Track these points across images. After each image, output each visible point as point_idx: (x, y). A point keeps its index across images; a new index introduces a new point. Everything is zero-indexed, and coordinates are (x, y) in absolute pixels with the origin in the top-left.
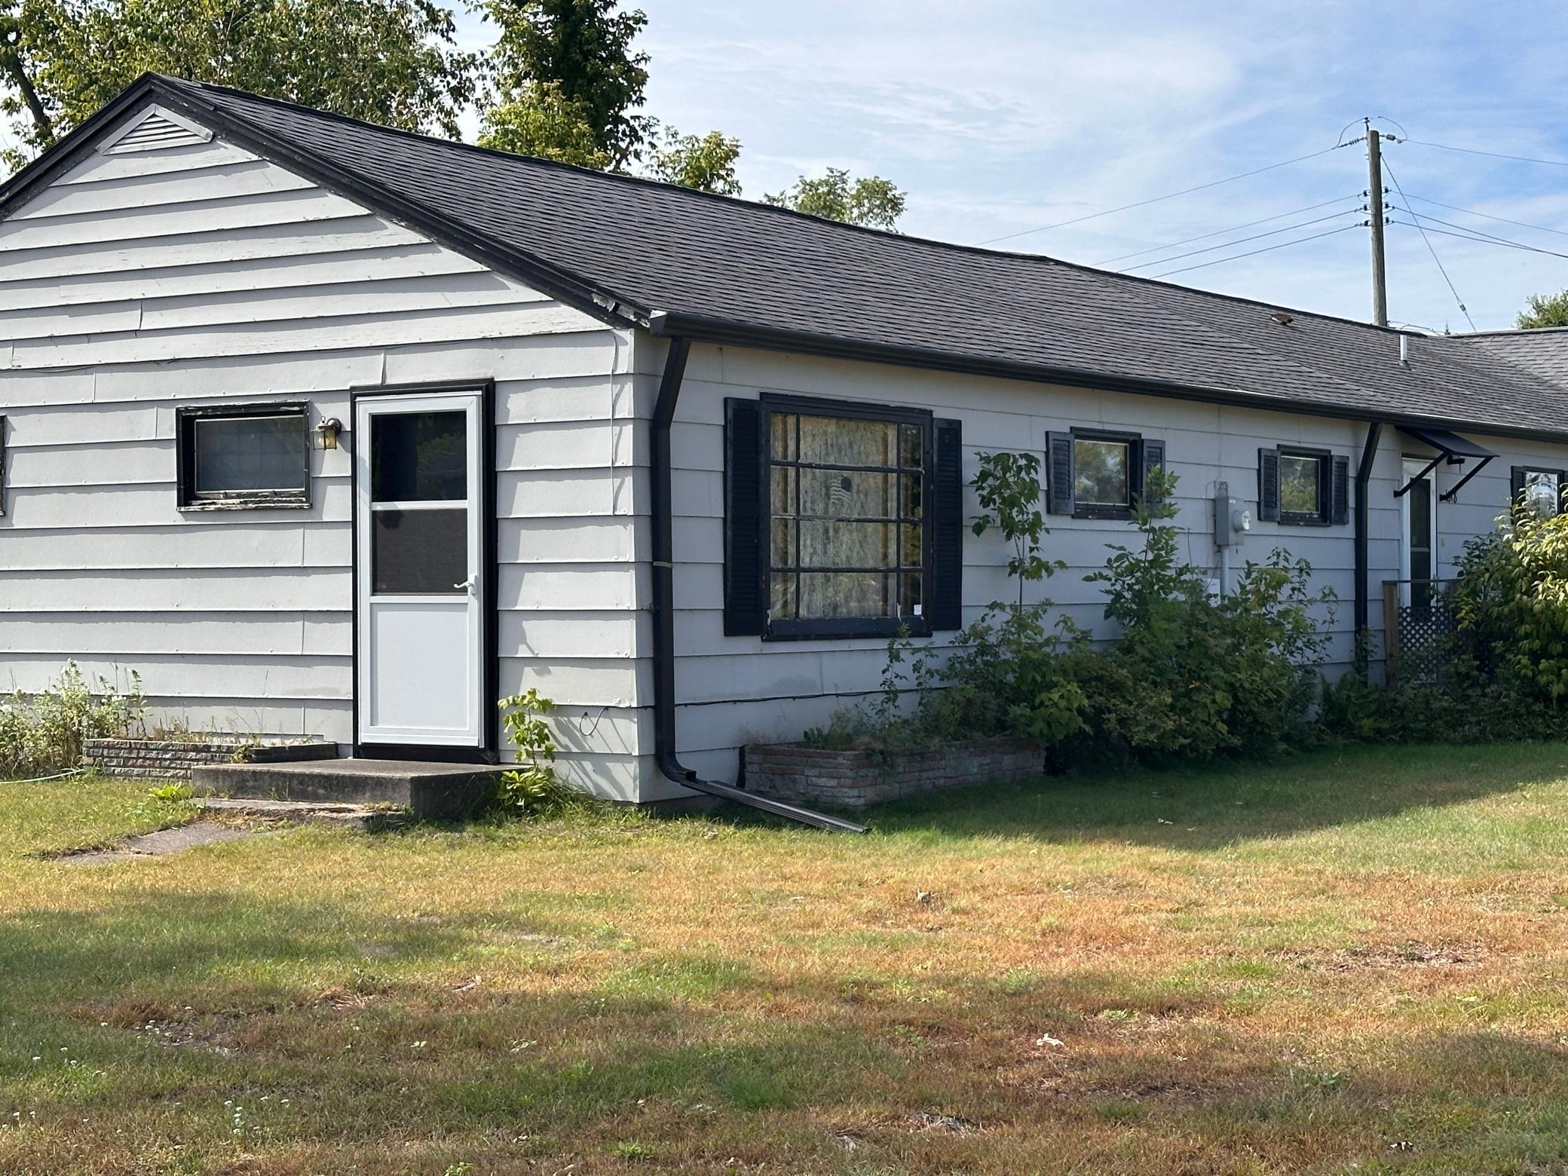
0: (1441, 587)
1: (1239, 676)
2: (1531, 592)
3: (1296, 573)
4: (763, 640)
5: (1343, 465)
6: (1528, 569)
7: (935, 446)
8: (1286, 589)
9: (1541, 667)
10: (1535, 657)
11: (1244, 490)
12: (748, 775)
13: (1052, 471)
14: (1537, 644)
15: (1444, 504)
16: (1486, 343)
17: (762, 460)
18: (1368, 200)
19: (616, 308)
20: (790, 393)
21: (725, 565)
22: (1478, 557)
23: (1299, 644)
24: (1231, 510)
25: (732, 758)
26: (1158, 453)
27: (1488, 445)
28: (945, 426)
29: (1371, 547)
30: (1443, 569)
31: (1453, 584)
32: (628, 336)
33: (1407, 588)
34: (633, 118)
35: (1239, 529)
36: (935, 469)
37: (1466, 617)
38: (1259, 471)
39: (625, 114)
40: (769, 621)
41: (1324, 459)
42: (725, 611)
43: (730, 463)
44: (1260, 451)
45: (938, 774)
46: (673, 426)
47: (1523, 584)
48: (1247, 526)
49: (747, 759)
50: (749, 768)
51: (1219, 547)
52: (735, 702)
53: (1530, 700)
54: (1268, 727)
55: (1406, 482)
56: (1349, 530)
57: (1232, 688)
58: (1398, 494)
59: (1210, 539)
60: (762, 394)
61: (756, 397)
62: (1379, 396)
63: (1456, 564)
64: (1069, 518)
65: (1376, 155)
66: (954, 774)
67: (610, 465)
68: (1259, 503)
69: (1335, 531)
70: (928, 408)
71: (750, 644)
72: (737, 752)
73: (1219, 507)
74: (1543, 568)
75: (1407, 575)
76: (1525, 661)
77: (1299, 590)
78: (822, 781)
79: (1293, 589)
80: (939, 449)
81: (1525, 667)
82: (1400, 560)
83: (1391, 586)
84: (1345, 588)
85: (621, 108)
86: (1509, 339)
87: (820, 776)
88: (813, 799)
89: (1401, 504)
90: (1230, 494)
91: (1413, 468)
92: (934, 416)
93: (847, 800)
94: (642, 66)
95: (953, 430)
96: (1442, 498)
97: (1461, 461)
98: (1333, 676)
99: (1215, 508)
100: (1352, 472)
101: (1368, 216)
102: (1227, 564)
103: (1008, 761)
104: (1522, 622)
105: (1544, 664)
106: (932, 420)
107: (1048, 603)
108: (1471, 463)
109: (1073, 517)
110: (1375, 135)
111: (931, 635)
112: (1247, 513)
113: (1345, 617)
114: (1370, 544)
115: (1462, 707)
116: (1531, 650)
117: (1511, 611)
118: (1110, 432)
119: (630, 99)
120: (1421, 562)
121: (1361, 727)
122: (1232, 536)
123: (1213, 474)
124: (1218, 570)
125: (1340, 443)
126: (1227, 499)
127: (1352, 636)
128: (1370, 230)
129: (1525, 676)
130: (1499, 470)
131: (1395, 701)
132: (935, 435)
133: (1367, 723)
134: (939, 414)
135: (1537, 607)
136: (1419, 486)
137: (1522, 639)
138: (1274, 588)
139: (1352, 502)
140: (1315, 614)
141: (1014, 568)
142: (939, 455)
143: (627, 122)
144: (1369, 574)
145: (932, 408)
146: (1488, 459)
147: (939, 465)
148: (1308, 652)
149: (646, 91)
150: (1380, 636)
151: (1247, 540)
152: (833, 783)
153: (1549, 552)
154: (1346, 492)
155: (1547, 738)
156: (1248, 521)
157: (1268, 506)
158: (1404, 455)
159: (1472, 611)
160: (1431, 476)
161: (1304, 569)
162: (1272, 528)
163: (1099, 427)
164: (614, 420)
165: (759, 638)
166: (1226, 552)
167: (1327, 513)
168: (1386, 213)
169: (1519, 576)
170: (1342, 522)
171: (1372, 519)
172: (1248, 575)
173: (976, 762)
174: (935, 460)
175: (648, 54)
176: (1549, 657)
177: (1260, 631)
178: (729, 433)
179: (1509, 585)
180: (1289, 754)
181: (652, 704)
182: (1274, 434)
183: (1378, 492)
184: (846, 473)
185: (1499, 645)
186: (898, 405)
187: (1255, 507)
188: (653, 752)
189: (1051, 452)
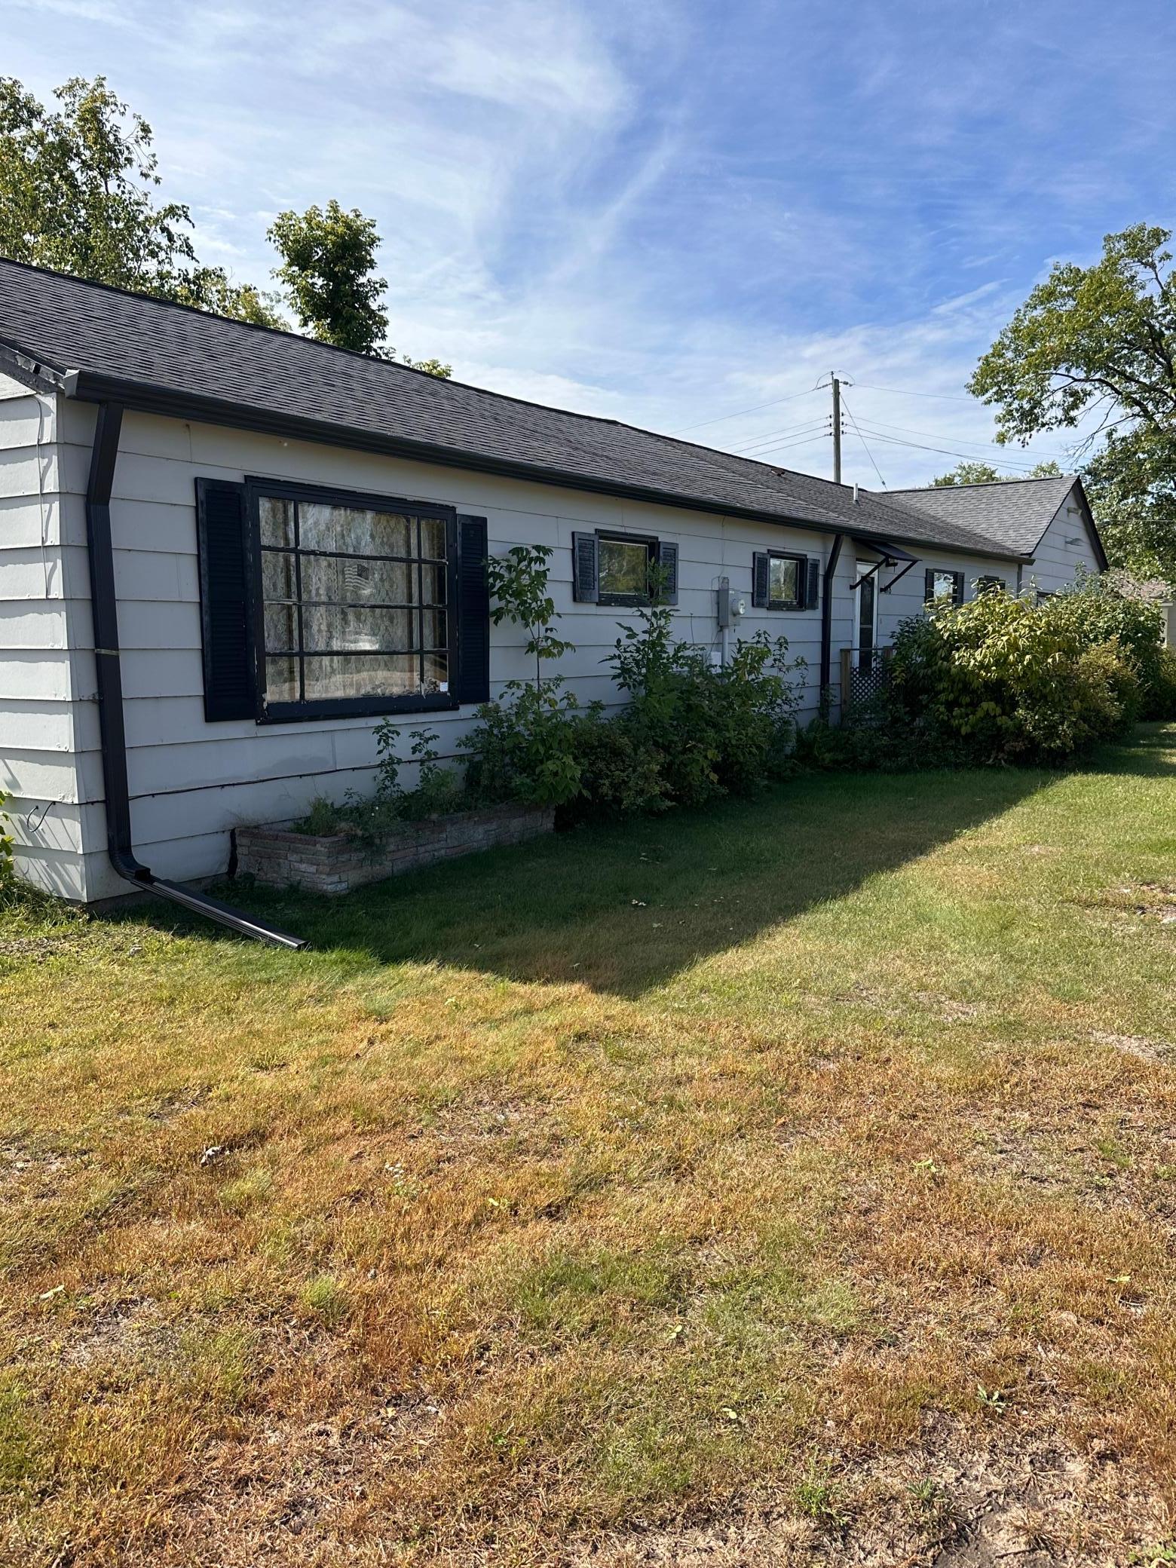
0: (880, 653)
1: (728, 735)
2: (948, 658)
3: (777, 647)
4: (257, 724)
5: (815, 566)
6: (947, 642)
7: (459, 539)
8: (769, 661)
9: (954, 713)
10: (950, 705)
11: (742, 583)
12: (239, 857)
13: (578, 565)
14: (951, 697)
15: (883, 595)
16: (902, 496)
17: (249, 544)
18: (832, 420)
19: (37, 369)
20: (282, 479)
21: (202, 650)
22: (908, 632)
23: (779, 701)
24: (730, 599)
25: (224, 841)
26: (673, 552)
27: (914, 553)
28: (469, 522)
29: (833, 625)
30: (881, 639)
31: (887, 650)
32: (50, 401)
33: (856, 654)
34: (381, 348)
35: (736, 614)
36: (460, 561)
37: (899, 678)
38: (753, 569)
39: (375, 345)
40: (265, 705)
41: (801, 561)
42: (205, 697)
43: (203, 546)
44: (754, 554)
45: (437, 846)
46: (111, 502)
47: (942, 653)
48: (741, 611)
49: (238, 841)
50: (239, 850)
51: (721, 627)
52: (223, 786)
53: (945, 737)
54: (752, 774)
55: (858, 579)
56: (818, 614)
57: (723, 747)
58: (853, 587)
59: (714, 621)
60: (246, 477)
61: (240, 480)
62: (842, 518)
63: (892, 637)
64: (594, 606)
65: (837, 393)
66: (456, 844)
67: (40, 544)
68: (753, 594)
69: (808, 614)
70: (451, 504)
71: (243, 728)
72: (227, 835)
73: (721, 597)
74: (957, 641)
75: (857, 645)
76: (942, 709)
77: (780, 660)
78: (303, 867)
79: (775, 660)
80: (463, 543)
81: (942, 713)
82: (853, 636)
83: (846, 653)
84: (814, 656)
85: (371, 341)
86: (915, 494)
87: (301, 861)
88: (295, 884)
89: (855, 594)
90: (731, 586)
91: (864, 569)
92: (458, 511)
93: (325, 887)
94: (381, 313)
95: (478, 526)
96: (882, 590)
97: (895, 565)
98: (804, 720)
99: (718, 597)
100: (821, 571)
101: (832, 430)
102: (727, 641)
103: (516, 824)
104: (940, 680)
105: (956, 711)
106: (456, 515)
107: (560, 679)
108: (902, 565)
109: (597, 604)
110: (836, 382)
111: (458, 709)
112: (742, 602)
113: (813, 676)
114: (833, 623)
115: (896, 742)
116: (947, 700)
117: (933, 673)
118: (631, 535)
119: (377, 336)
120: (866, 635)
121: (823, 759)
122: (731, 619)
123: (717, 571)
124: (719, 645)
125: (814, 549)
126: (728, 590)
127: (819, 689)
128: (832, 438)
129: (943, 720)
130: (919, 571)
131: (849, 739)
132: (459, 529)
133: (828, 756)
134: (461, 510)
135: (953, 670)
136: (867, 581)
137: (940, 692)
138: (758, 662)
139: (820, 594)
140: (792, 677)
141: (532, 647)
142: (463, 548)
143: (375, 350)
144: (832, 645)
145: (455, 505)
146: (914, 562)
147: (463, 557)
148: (786, 707)
149: (388, 330)
150: (838, 687)
151: (742, 622)
152: (313, 869)
153: (963, 629)
154: (816, 586)
155: (957, 766)
156: (743, 607)
157: (760, 596)
158: (858, 560)
159: (903, 671)
160: (875, 574)
161: (783, 643)
162: (762, 612)
163: (622, 530)
164: (42, 494)
165: (253, 722)
166: (726, 631)
167: (803, 600)
168: (842, 428)
169: (941, 647)
170: (814, 607)
171: (834, 604)
172: (739, 650)
173: (481, 829)
174: (459, 552)
175: (387, 305)
176: (960, 706)
177: (746, 693)
178: (200, 515)
179: (931, 653)
180: (769, 789)
181: (103, 798)
182: (764, 540)
183: (838, 586)
184: (365, 563)
185: (924, 698)
186: (417, 499)
187: (749, 597)
188: (106, 848)
189: (577, 549)
